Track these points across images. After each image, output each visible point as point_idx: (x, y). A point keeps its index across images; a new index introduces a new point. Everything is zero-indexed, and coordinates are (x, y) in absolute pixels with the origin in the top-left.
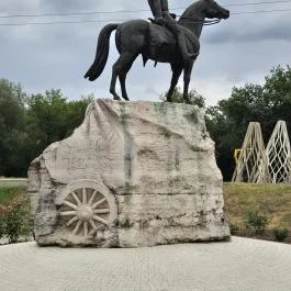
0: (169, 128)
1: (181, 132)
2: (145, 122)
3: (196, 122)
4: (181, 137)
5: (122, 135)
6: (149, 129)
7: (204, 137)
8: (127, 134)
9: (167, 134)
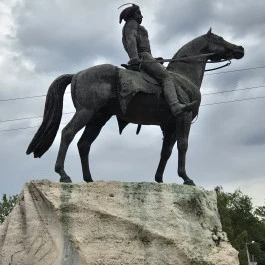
0: (148, 226)
1: (169, 234)
2: (104, 217)
3: (200, 214)
4: (169, 243)
5: (59, 242)
6: (110, 230)
7: (218, 242)
8: (69, 241)
9: (145, 238)
